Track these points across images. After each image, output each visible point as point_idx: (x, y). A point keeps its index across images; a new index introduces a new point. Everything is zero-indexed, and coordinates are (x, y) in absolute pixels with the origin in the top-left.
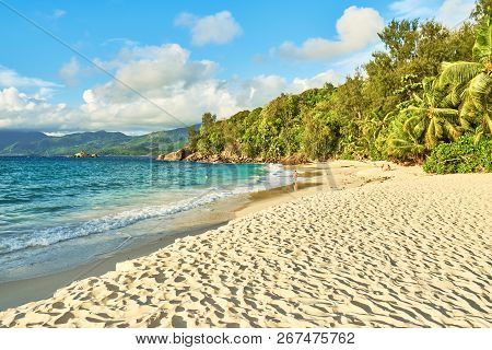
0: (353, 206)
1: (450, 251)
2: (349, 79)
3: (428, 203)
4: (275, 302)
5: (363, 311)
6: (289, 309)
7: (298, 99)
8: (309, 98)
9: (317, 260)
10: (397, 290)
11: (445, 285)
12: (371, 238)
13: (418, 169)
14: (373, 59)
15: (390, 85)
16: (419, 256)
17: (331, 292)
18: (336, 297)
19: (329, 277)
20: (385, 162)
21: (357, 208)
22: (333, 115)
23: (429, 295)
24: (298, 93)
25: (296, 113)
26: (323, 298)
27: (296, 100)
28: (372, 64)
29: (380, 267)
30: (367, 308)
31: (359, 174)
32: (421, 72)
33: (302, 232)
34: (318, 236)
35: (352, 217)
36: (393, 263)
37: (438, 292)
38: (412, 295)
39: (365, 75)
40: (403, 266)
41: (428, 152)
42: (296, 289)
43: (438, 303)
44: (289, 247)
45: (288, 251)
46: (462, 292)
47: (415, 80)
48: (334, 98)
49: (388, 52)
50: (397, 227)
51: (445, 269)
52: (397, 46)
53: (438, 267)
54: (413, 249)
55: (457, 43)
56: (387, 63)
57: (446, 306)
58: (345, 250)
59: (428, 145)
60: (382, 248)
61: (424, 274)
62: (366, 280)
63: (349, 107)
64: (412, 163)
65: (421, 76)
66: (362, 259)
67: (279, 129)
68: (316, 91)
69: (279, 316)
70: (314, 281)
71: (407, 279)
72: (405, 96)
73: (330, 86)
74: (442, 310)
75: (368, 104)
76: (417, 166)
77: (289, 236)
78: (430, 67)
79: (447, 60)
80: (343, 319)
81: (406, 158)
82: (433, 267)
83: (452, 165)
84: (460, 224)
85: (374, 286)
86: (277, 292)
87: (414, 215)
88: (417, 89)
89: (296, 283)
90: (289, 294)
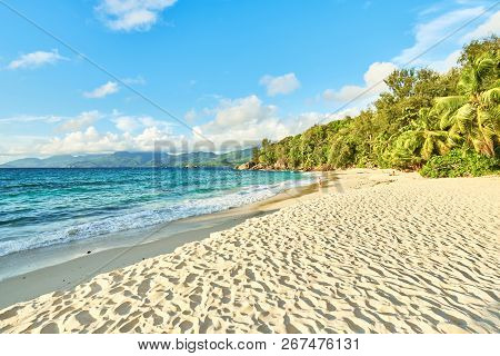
0: (367, 199)
1: (445, 234)
2: (362, 112)
3: (425, 199)
4: (314, 264)
5: (377, 274)
6: (323, 269)
7: (326, 127)
8: (333, 127)
9: (342, 237)
10: (403, 260)
11: (441, 259)
12: (381, 223)
13: (416, 174)
14: (380, 98)
15: (393, 115)
16: (420, 237)
17: (353, 259)
18: (356, 263)
19: (351, 249)
20: (391, 171)
21: (371, 201)
22: (351, 137)
23: (429, 266)
24: (326, 123)
25: (324, 136)
26: (347, 263)
27: (324, 128)
28: (379, 102)
29: (389, 243)
30: (380, 273)
31: (371, 178)
32: (417, 105)
33: (331, 217)
34: (342, 220)
35: (367, 208)
36: (399, 241)
37: (436, 264)
38: (415, 265)
39: (374, 109)
40: (407, 244)
41: (424, 162)
42: (327, 256)
43: (437, 272)
44: (322, 227)
45: (321, 230)
46: (455, 265)
47: (412, 111)
48: (352, 126)
49: (391, 92)
50: (402, 215)
51: (441, 248)
52: (398, 88)
53: (435, 246)
54: (414, 231)
55: (447, 83)
56: (391, 100)
57: (443, 275)
58: (362, 231)
59: (423, 157)
60: (390, 231)
61: (424, 250)
62: (379, 252)
63: (362, 132)
64: (411, 169)
65: (418, 108)
66: (375, 238)
67: (313, 148)
68: (339, 122)
69: (316, 273)
70: (340, 251)
71: (411, 253)
72: (405, 122)
73: (349, 119)
74: (440, 278)
75: (376, 130)
76: (415, 172)
77: (321, 219)
78: (425, 101)
79: (438, 95)
80: (363, 279)
81: (406, 167)
82: (431, 246)
83: (444, 171)
84: (452, 214)
85: (385, 256)
86: (315, 257)
87: (415, 208)
88: (415, 118)
89: (327, 252)
90: (323, 259)
